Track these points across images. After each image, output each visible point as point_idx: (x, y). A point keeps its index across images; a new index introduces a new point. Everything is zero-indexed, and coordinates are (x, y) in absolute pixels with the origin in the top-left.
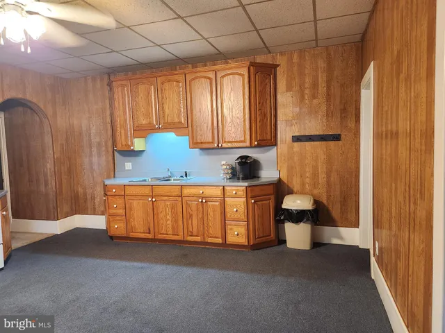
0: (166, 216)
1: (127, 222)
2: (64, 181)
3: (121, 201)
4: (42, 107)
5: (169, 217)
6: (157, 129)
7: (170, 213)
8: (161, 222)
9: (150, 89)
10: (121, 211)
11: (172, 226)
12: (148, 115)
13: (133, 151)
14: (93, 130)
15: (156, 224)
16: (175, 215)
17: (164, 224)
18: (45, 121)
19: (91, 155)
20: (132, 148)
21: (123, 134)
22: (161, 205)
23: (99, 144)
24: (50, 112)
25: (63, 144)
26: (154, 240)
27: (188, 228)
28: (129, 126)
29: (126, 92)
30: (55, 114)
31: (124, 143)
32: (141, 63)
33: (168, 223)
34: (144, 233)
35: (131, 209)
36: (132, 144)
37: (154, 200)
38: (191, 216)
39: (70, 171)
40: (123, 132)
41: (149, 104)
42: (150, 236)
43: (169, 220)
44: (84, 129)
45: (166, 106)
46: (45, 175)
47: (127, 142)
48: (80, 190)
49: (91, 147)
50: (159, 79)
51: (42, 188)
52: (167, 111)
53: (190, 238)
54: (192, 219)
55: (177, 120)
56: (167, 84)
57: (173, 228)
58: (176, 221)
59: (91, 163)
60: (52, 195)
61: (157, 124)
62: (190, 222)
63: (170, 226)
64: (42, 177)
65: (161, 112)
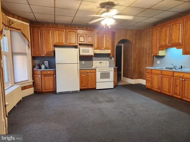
0: (166, 84)
1: (152, 84)
2: (137, 67)
3: (150, 75)
4: (131, 41)
5: (167, 84)
6: (168, 46)
7: (168, 83)
8: (164, 86)
9: (167, 29)
10: (150, 79)
11: (168, 88)
12: (165, 40)
13: (158, 56)
14: (148, 48)
15: (162, 86)
16: (169, 84)
17: (165, 87)
18: (132, 46)
19: (146, 58)
20: (158, 55)
21: (155, 49)
22: (164, 79)
23: (149, 53)
24: (134, 42)
25: (137, 54)
26: (161, 93)
27: (175, 91)
28: (158, 46)
29: (158, 32)
30: (136, 43)
31: (155, 53)
32: (165, 19)
33: (167, 87)
34: (157, 89)
35: (153, 79)
36: (158, 53)
37: (162, 76)
38: (177, 86)
39: (139, 63)
40: (155, 48)
41: (166, 36)
42: (159, 91)
43: (167, 86)
44: (145, 48)
45: (173, 36)
46: (131, 64)
47: (156, 52)
48: (142, 70)
49: (146, 54)
50: (171, 24)
51: (130, 68)
52: (173, 38)
53: (175, 96)
54: (177, 87)
55: (177, 42)
56: (174, 26)
57: (168, 90)
58: (170, 87)
59: (146, 61)
60: (132, 70)
61: (168, 44)
62: (176, 88)
63: (167, 88)
64: (130, 65)
65: (171, 39)
